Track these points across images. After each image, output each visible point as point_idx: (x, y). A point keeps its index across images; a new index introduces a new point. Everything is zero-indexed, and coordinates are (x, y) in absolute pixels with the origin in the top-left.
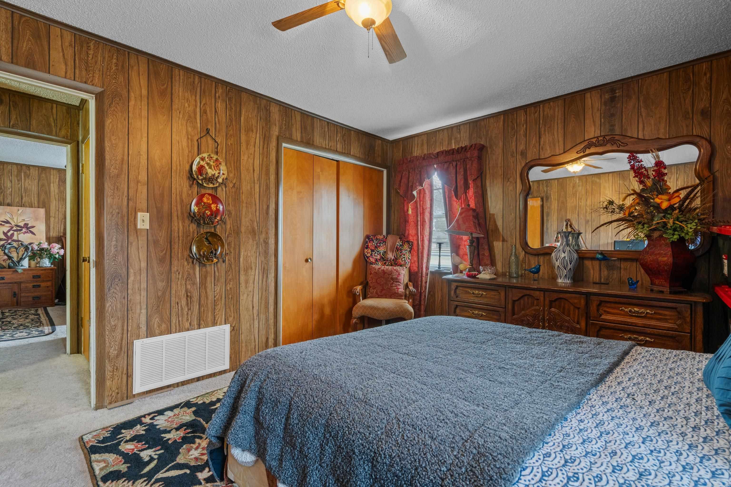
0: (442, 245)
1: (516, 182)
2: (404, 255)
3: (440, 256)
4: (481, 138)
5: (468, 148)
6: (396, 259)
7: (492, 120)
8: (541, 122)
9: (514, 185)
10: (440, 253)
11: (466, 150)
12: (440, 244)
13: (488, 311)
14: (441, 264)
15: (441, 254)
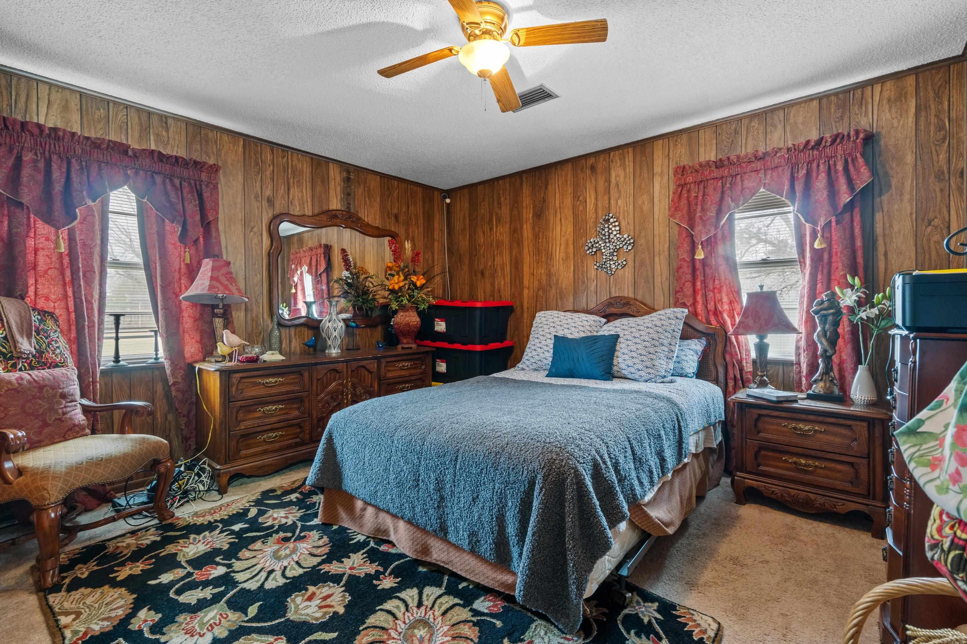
0: (122, 318)
1: (262, 235)
2: (56, 342)
3: (117, 339)
4: (209, 157)
5: (206, 167)
6: (40, 353)
7: (225, 138)
8: (290, 171)
9: (260, 237)
10: (117, 332)
11: (202, 167)
12: (117, 317)
13: (286, 402)
14: (121, 353)
15: (120, 335)
